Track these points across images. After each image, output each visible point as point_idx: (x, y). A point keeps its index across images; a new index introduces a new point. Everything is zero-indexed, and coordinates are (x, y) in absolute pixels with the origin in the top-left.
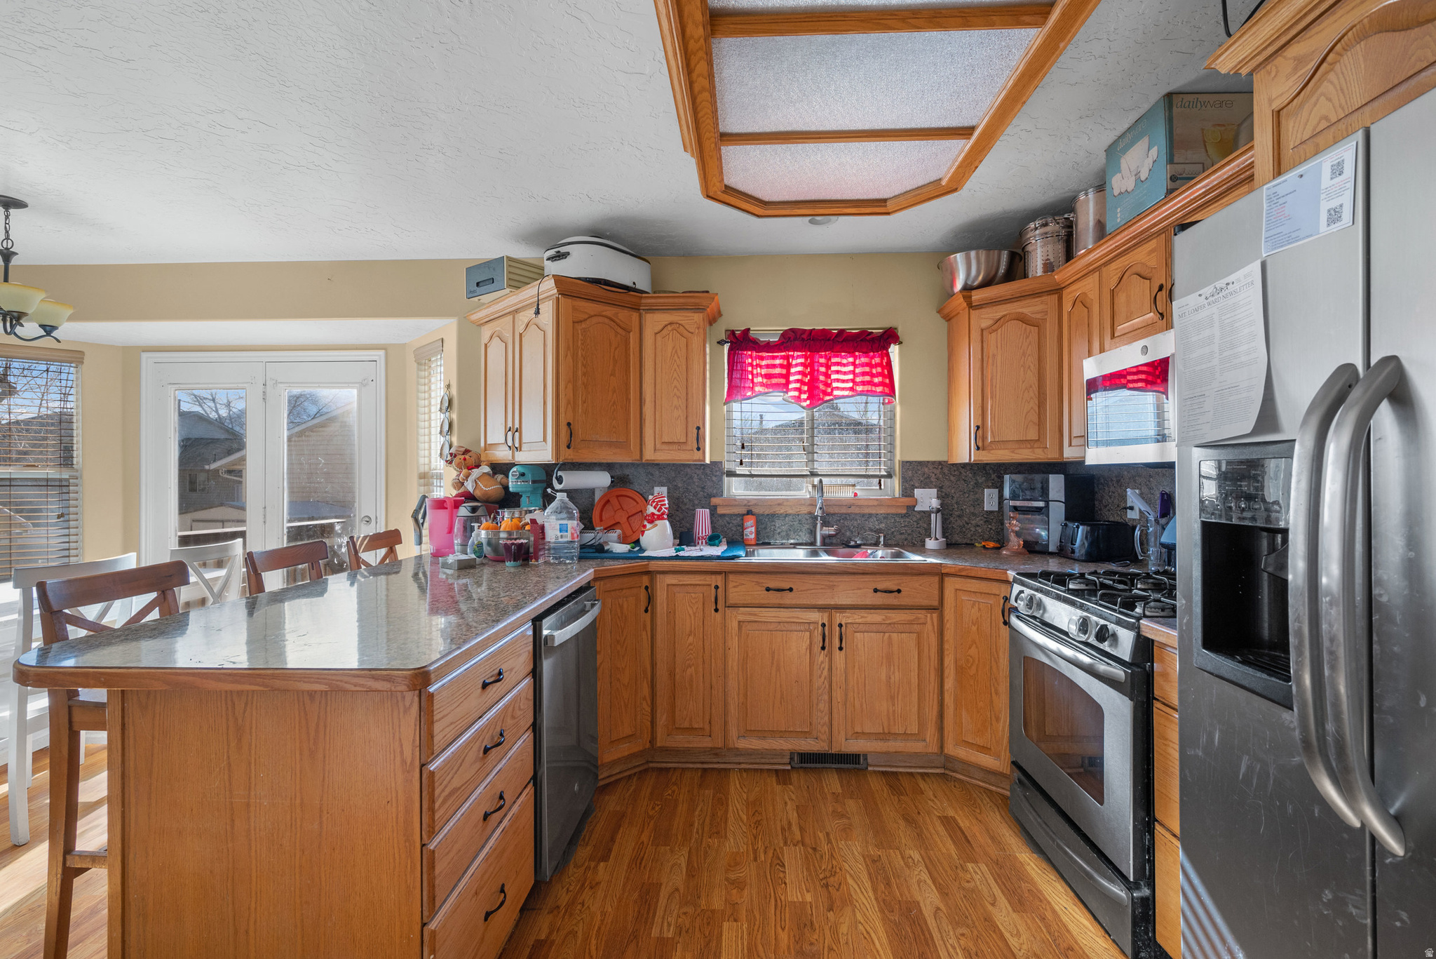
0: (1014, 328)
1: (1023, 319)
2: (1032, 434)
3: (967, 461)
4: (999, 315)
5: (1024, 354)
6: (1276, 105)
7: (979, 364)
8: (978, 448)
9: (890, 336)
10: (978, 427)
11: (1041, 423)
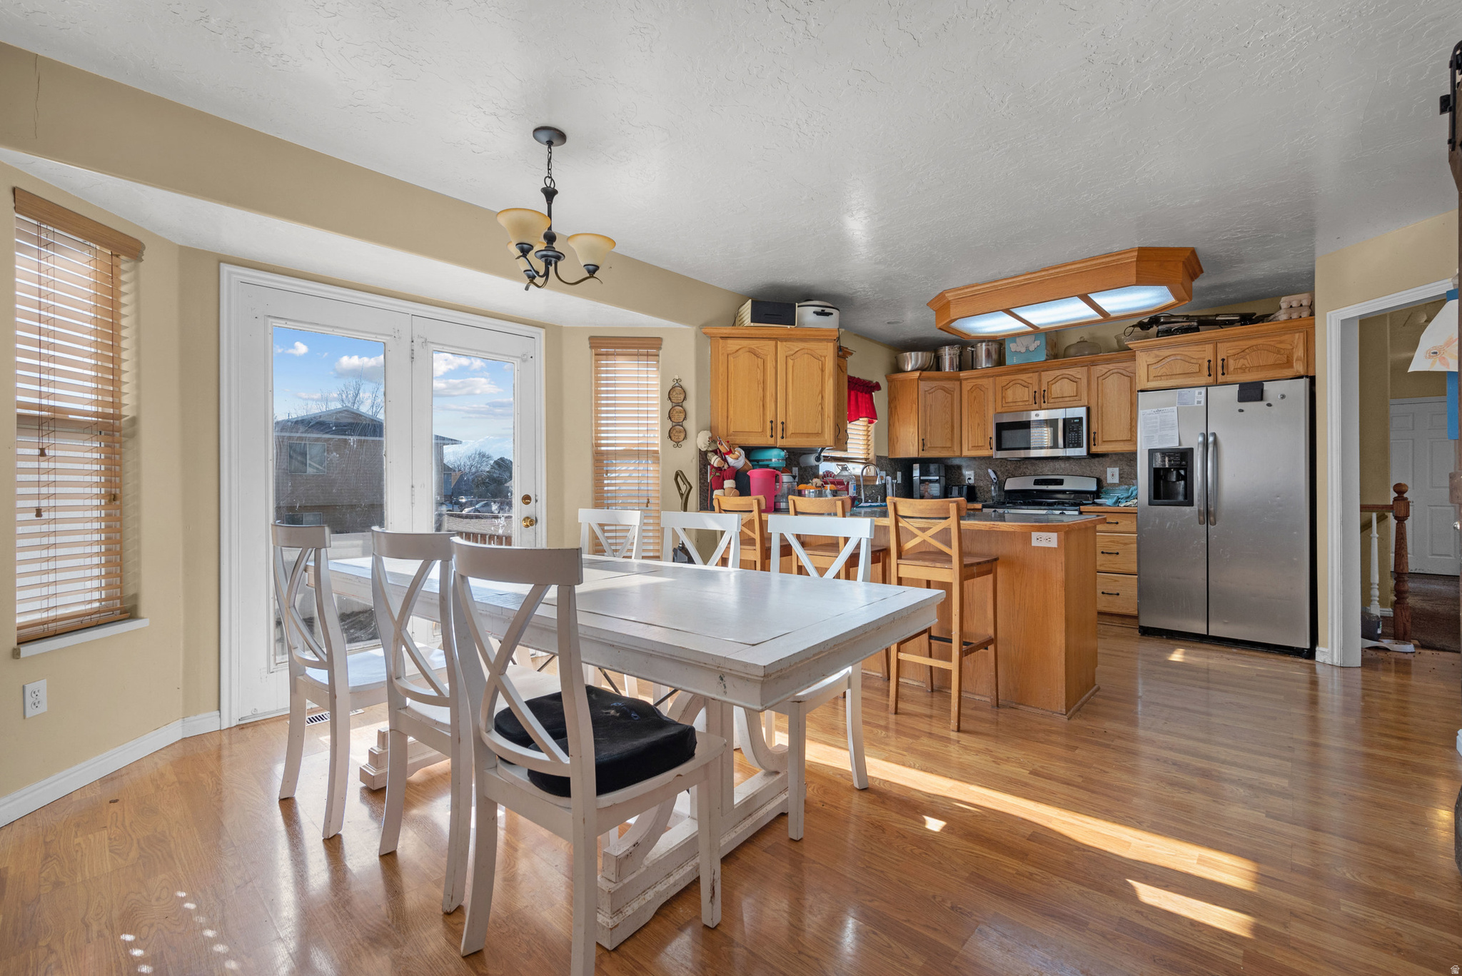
0: (941, 394)
1: (943, 389)
2: (949, 444)
3: (917, 456)
4: (934, 386)
5: (945, 406)
6: (1148, 363)
7: (923, 408)
8: (923, 450)
9: (877, 387)
10: (923, 440)
11: (952, 440)
